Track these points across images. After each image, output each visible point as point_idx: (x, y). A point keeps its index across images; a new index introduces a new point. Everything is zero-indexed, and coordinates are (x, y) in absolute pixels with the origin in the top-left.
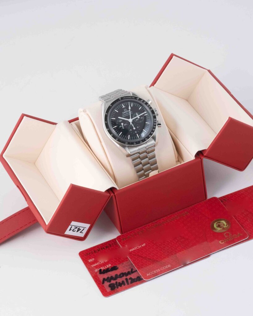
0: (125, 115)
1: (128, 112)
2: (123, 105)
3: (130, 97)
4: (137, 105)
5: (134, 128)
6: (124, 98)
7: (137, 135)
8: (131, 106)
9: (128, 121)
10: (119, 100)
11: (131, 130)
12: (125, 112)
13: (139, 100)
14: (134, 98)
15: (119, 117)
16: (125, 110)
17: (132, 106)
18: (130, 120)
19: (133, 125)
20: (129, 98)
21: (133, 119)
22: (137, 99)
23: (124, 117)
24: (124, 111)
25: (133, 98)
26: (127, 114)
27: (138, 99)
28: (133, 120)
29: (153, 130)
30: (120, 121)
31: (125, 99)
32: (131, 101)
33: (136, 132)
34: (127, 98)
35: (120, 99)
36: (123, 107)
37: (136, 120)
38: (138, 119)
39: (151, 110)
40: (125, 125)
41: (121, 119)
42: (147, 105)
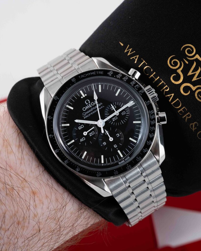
1: (93, 107)
2: (81, 92)
3: (94, 73)
4: (110, 86)
5: (111, 139)
6: (82, 76)
7: (119, 151)
8: (97, 91)
9: (96, 125)
10: (73, 83)
11: (105, 143)
12: (87, 108)
13: (112, 76)
14: (102, 73)
15: (77, 121)
16: (87, 102)
17: (100, 91)
18: (101, 123)
19: (107, 132)
20: (93, 75)
21: (105, 120)
22: (108, 75)
23: (86, 119)
24: (85, 105)
25: (100, 75)
26: (92, 110)
27: (110, 74)
28: (106, 122)
29: (151, 136)
30: (80, 128)
31: (83, 78)
32: (97, 81)
33: (115, 146)
34: (88, 77)
35: (73, 80)
36: (82, 97)
37: (113, 121)
38: (116, 118)
39: (141, 92)
40: (90, 136)
41: (81, 124)
42: (131, 85)
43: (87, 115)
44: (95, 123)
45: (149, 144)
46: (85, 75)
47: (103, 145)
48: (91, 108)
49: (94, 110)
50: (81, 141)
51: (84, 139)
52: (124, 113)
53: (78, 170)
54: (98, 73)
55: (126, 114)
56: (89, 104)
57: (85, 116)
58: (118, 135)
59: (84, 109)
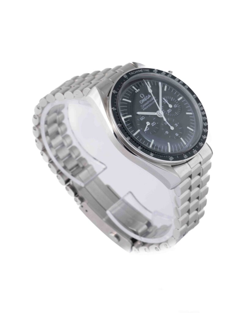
0: (145, 105)
1: (148, 100)
2: (134, 87)
5: (172, 128)
6: (132, 73)
7: (182, 139)
9: (156, 116)
10: (125, 79)
12: (143, 101)
13: (157, 73)
14: (148, 70)
15: (138, 113)
16: (142, 96)
17: (150, 87)
20: (141, 72)
23: (146, 111)
24: (141, 99)
25: (147, 72)
26: (148, 103)
27: (155, 71)
29: (205, 125)
30: (142, 119)
31: (133, 75)
32: (145, 78)
33: (177, 135)
34: (137, 74)
35: (125, 77)
36: (136, 92)
37: (169, 112)
38: (170, 110)
40: (153, 126)
41: (142, 115)
43: (145, 107)
44: (155, 114)
45: (206, 131)
46: (134, 73)
47: (166, 133)
48: (146, 101)
49: (150, 103)
51: (148, 128)
52: (176, 106)
53: (152, 155)
55: (177, 107)
56: (144, 98)
58: (176, 125)
59: (141, 102)
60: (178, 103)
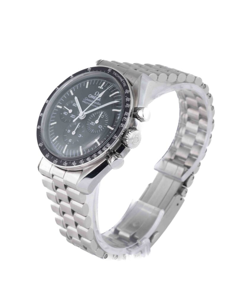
2: (104, 83)
5: (74, 133)
6: (115, 74)
7: (67, 146)
11: (69, 131)
13: (126, 95)
15: (76, 98)
20: (120, 80)
22: (125, 91)
27: (127, 92)
29: (87, 159)
31: (114, 76)
35: (109, 70)
36: (99, 87)
37: (90, 124)
39: (121, 125)
40: (71, 116)
42: (124, 113)
43: (87, 101)
44: (81, 111)
45: (81, 162)
46: (117, 75)
47: (67, 131)
50: (64, 113)
51: (66, 114)
52: (101, 127)
54: (124, 83)
56: (96, 96)
57: (84, 101)
58: (80, 136)
59: (90, 96)
60: (104, 127)
